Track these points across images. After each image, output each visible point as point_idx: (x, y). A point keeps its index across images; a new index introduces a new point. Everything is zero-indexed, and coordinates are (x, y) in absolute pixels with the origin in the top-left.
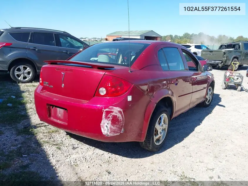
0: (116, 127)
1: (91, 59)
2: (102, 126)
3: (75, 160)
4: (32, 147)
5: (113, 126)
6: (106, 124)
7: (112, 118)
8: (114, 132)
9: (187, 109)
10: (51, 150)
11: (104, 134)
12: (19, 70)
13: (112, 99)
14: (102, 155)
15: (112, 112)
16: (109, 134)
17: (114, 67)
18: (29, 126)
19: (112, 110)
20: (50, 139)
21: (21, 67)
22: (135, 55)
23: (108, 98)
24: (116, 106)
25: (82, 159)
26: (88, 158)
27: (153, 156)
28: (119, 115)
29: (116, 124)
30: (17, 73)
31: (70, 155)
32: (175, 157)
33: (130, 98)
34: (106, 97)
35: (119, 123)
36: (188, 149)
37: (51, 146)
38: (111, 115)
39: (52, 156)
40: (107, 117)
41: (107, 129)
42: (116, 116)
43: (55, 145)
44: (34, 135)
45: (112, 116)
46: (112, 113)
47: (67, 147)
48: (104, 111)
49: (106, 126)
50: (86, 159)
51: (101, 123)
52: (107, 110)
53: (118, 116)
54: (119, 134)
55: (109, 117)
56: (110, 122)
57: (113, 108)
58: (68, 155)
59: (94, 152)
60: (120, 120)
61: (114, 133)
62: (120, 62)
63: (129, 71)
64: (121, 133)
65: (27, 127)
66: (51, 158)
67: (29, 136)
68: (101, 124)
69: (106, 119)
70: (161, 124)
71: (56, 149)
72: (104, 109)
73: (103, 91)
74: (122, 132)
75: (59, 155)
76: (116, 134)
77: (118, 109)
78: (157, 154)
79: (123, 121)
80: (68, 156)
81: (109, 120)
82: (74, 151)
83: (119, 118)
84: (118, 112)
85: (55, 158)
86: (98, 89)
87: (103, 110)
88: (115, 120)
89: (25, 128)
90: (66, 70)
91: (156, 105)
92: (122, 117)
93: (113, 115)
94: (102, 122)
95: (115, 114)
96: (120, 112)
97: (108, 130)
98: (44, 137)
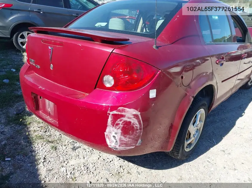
0: (129, 138)
1: (96, 25)
2: (107, 135)
3: (72, 170)
4: (20, 144)
5: (124, 136)
6: (113, 134)
7: (122, 125)
8: (126, 144)
9: (228, 95)
10: (44, 151)
11: (110, 147)
12: (23, 37)
13: (124, 94)
14: (111, 161)
15: (123, 116)
16: (117, 147)
17: (128, 40)
18: (22, 112)
19: (123, 114)
20: (46, 131)
21: (25, 33)
22: (165, 18)
23: (118, 92)
24: (129, 107)
25: (83, 168)
26: (91, 166)
27: (181, 166)
28: (134, 121)
29: (129, 135)
30: (20, 40)
31: (67, 160)
32: (212, 169)
33: (153, 94)
34: (114, 90)
35: (135, 133)
36: (230, 156)
37: (44, 144)
38: (121, 121)
39: (43, 161)
40: (114, 124)
41: (115, 140)
42: (130, 122)
43: (50, 142)
44: (26, 125)
45: (123, 123)
46: (122, 118)
47: (65, 145)
48: (109, 114)
49: (114, 137)
50: (87, 168)
51: (105, 131)
52: (115, 112)
53: (132, 122)
54: (134, 147)
55: (118, 124)
56: (120, 131)
57: (124, 110)
58: (65, 160)
59: (101, 155)
60: (135, 128)
61: (126, 146)
62: (139, 31)
63: (154, 47)
64: (136, 147)
65: (20, 114)
66: (41, 165)
67: (19, 126)
68: (105, 133)
69: (113, 126)
70: (195, 124)
71: (50, 149)
72: (111, 111)
73: (109, 81)
74: (139, 144)
75: (53, 159)
76: (128, 148)
77: (133, 112)
78: (186, 163)
79: (140, 129)
80: (64, 162)
81: (118, 129)
82: (74, 154)
83: (134, 126)
84: (132, 116)
85: (47, 164)
86: (101, 77)
87: (108, 112)
88: (127, 129)
89: (17, 114)
90: (55, 43)
91: (192, 99)
92: (140, 123)
93: (125, 122)
94: (107, 130)
95: (128, 120)
96: (136, 116)
97: (117, 141)
98: (38, 129)
